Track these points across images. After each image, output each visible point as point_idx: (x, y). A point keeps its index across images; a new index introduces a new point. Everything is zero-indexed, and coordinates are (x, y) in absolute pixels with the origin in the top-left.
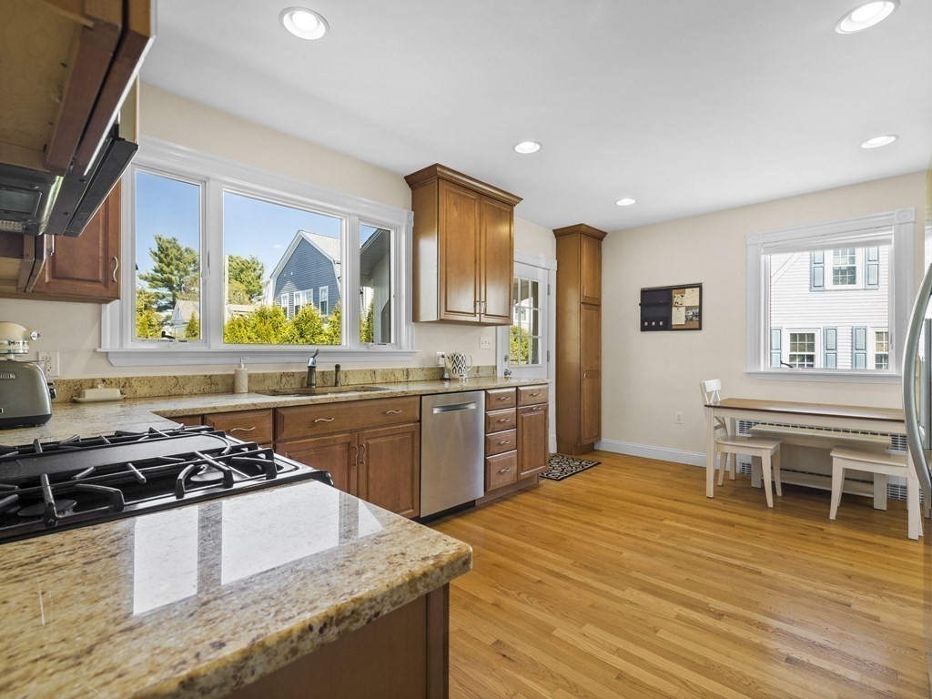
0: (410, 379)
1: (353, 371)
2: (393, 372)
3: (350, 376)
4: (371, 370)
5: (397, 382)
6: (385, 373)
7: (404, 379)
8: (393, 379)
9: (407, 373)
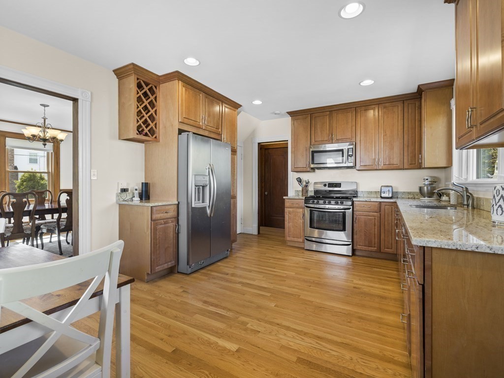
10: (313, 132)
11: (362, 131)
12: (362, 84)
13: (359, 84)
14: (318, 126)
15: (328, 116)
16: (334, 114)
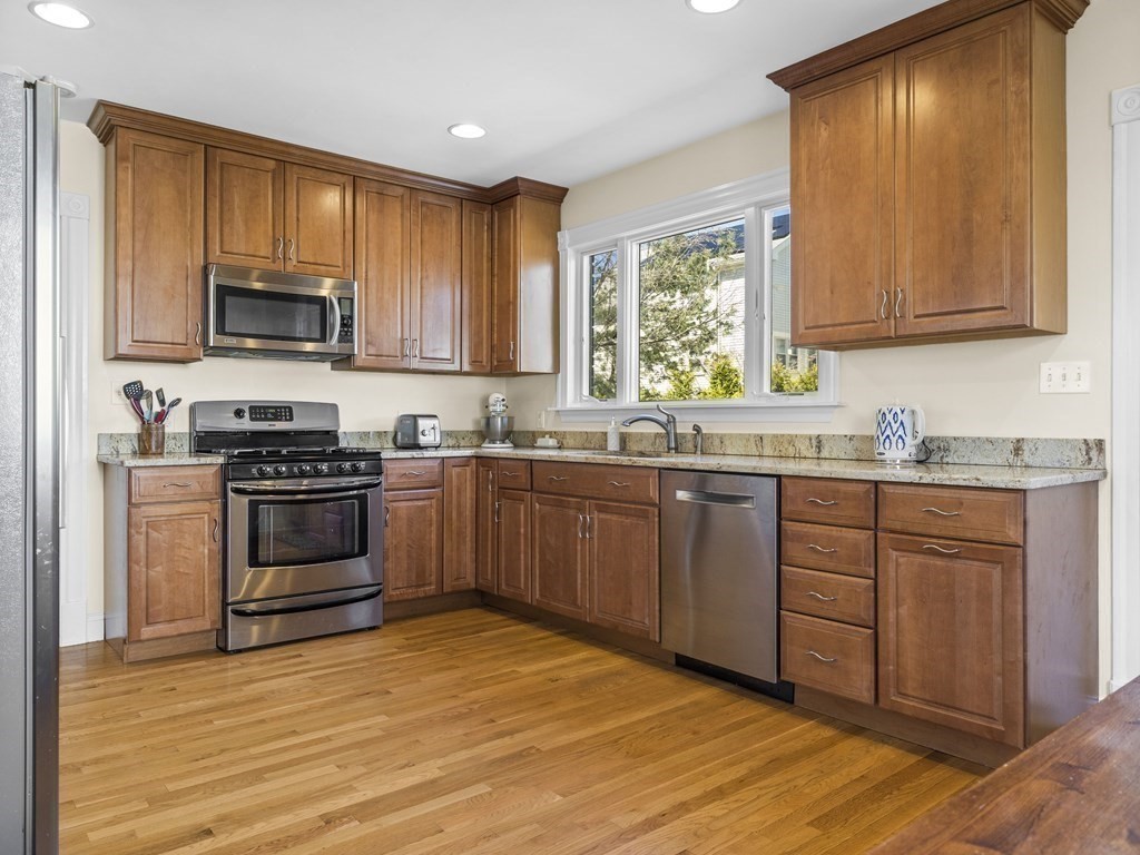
0: (822, 455)
1: (731, 435)
2: (791, 440)
3: (727, 442)
4: (755, 436)
5: (799, 457)
6: (777, 439)
7: (812, 453)
8: (791, 451)
9: (819, 442)
10: (214, 214)
11: (373, 254)
12: (454, 131)
13: (449, 129)
14: (237, 200)
15: (270, 174)
16: (293, 174)
